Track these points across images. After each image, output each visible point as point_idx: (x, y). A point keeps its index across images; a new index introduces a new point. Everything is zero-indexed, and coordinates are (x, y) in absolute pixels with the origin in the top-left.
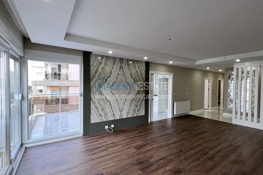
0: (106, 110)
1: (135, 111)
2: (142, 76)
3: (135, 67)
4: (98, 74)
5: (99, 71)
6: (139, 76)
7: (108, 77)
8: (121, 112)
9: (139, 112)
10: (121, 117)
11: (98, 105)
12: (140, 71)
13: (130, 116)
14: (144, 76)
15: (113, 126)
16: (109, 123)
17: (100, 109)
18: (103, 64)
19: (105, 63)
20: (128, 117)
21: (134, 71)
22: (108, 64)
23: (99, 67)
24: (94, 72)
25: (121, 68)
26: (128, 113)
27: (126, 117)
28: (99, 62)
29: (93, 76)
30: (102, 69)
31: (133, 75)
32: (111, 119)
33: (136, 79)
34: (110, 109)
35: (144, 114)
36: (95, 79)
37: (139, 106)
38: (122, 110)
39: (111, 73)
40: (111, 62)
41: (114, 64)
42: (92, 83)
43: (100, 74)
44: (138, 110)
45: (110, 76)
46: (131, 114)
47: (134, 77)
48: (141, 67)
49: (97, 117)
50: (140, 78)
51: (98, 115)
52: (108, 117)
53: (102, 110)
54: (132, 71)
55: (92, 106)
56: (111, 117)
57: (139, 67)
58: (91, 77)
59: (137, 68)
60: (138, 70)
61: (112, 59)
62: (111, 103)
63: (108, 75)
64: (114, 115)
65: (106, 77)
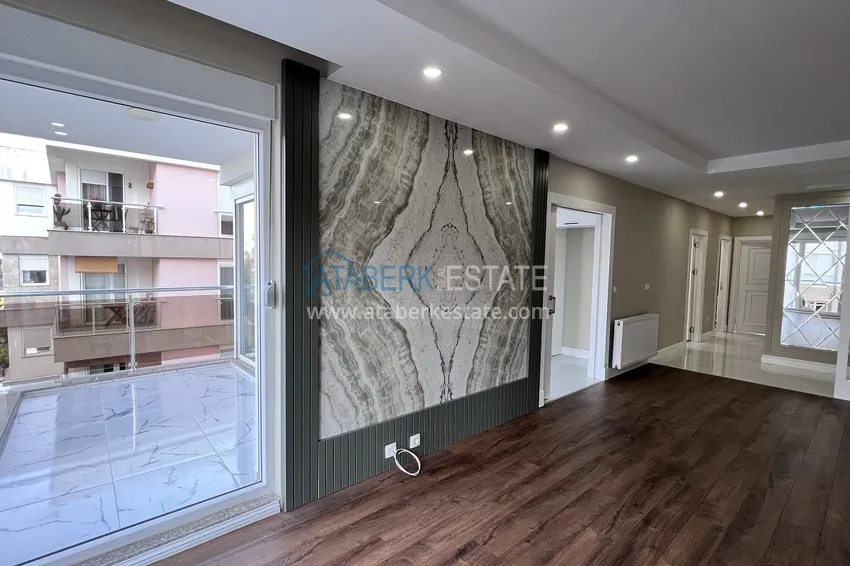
0: (386, 370)
1: (494, 363)
2: (522, 211)
3: (500, 171)
4: (353, 190)
5: (360, 176)
6: (512, 213)
7: (399, 210)
8: (447, 374)
9: (508, 367)
10: (447, 397)
11: (353, 347)
12: (516, 189)
13: (479, 387)
14: (529, 210)
15: (415, 441)
16: (399, 428)
17: (362, 369)
18: (376, 143)
19: (386, 137)
20: (472, 391)
21: (495, 190)
22: (397, 141)
23: (357, 154)
24: (335, 177)
25: (450, 167)
26: (471, 376)
27: (464, 395)
28: (359, 130)
29: (333, 200)
30: (374, 164)
31: (493, 204)
32: (409, 410)
33: (503, 223)
34: (403, 361)
35: (526, 376)
36: (343, 213)
37: (509, 341)
38: (451, 361)
39: (411, 189)
40: (409, 133)
41: (423, 144)
42: (327, 236)
43: (364, 192)
44: (507, 361)
45: (406, 204)
46: (481, 378)
47: (497, 214)
48: (521, 171)
49: (348, 404)
50: (517, 221)
51: (352, 393)
52: (396, 399)
53: (373, 369)
54: (488, 189)
55: (329, 355)
56: (406, 399)
57: (512, 173)
58: (323, 204)
59: (507, 175)
60: (512, 185)
61: (413, 122)
62: (409, 336)
63: (399, 200)
64: (419, 389)
65: (391, 208)
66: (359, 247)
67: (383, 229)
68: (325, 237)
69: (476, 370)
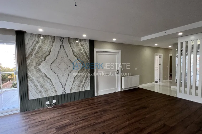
0: (45, 87)
1: (79, 86)
2: (86, 53)
3: (78, 45)
4: (35, 53)
5: (36, 50)
6: (82, 54)
7: (47, 56)
8: (64, 88)
9: (83, 87)
10: (64, 93)
11: (37, 83)
12: (83, 49)
13: (74, 91)
14: (88, 53)
15: (54, 101)
16: (50, 99)
17: (39, 86)
18: (40, 43)
19: (43, 42)
20: (72, 92)
21: (76, 49)
22: (46, 42)
23: (35, 46)
24: (30, 50)
25: (62, 46)
26: (71, 89)
27: (69, 92)
28: (35, 41)
29: (30, 55)
30: (40, 47)
31: (76, 52)
32: (53, 95)
33: (79, 56)
34: (50, 85)
35: (90, 89)
36: (32, 57)
37: (83, 81)
38: (65, 86)
39: (50, 51)
40: (49, 40)
41: (53, 42)
42: (28, 61)
43: (38, 52)
44: (83, 86)
45: (49, 54)
46: (75, 89)
47: (77, 54)
48: (85, 45)
49: (36, 93)
50: (84, 55)
51: (37, 91)
52: (49, 93)
53: (42, 87)
54: (74, 49)
55: (30, 84)
56: (52, 93)
57: (82, 45)
58: (27, 56)
59: (80, 46)
60: (82, 48)
61: (50, 38)
62: (52, 80)
63: (47, 53)
64: (56, 91)
65: (45, 55)
66: (37, 63)
67: (43, 59)
68: (27, 62)
69: (73, 88)
